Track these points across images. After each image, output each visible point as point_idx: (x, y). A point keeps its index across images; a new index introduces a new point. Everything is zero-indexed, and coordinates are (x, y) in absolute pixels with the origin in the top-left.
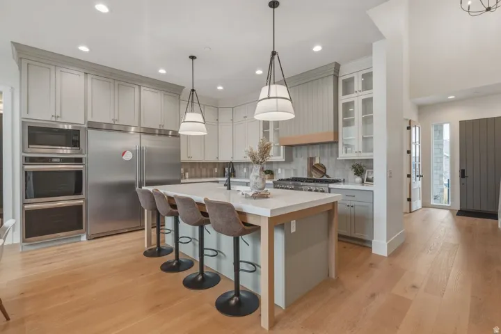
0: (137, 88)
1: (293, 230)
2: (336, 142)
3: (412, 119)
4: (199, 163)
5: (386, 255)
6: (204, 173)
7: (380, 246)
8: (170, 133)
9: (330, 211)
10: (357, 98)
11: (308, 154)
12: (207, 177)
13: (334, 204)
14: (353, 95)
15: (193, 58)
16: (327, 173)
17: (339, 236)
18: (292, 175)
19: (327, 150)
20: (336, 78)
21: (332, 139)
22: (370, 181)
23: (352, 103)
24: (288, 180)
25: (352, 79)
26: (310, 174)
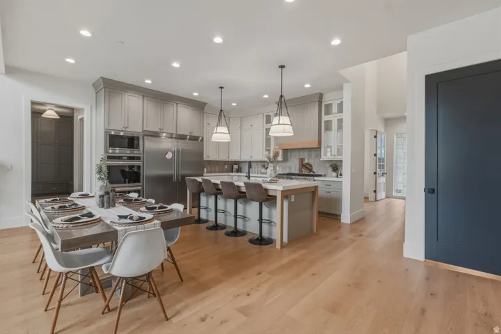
0: (175, 105)
1: (293, 200)
2: (319, 148)
3: (379, 130)
4: (214, 161)
5: (349, 223)
6: (217, 169)
7: (346, 218)
8: (188, 137)
9: (313, 191)
10: (333, 118)
11: (300, 155)
12: (219, 172)
13: (316, 187)
14: (332, 116)
15: (222, 88)
16: (313, 170)
17: (319, 213)
18: (288, 172)
19: (313, 154)
20: (320, 103)
21: (317, 146)
22: (341, 175)
23: (330, 121)
24: (284, 174)
25: (331, 104)
26: (300, 170)
